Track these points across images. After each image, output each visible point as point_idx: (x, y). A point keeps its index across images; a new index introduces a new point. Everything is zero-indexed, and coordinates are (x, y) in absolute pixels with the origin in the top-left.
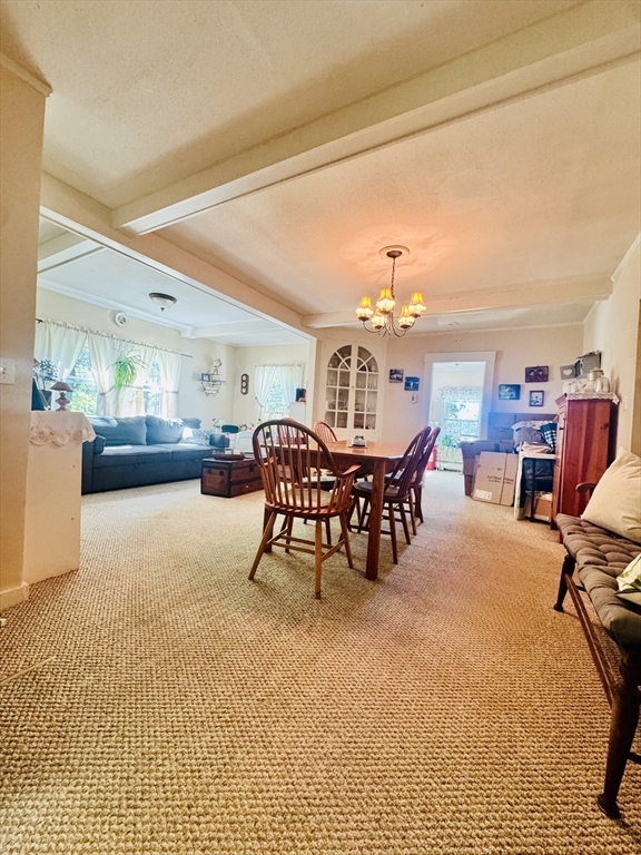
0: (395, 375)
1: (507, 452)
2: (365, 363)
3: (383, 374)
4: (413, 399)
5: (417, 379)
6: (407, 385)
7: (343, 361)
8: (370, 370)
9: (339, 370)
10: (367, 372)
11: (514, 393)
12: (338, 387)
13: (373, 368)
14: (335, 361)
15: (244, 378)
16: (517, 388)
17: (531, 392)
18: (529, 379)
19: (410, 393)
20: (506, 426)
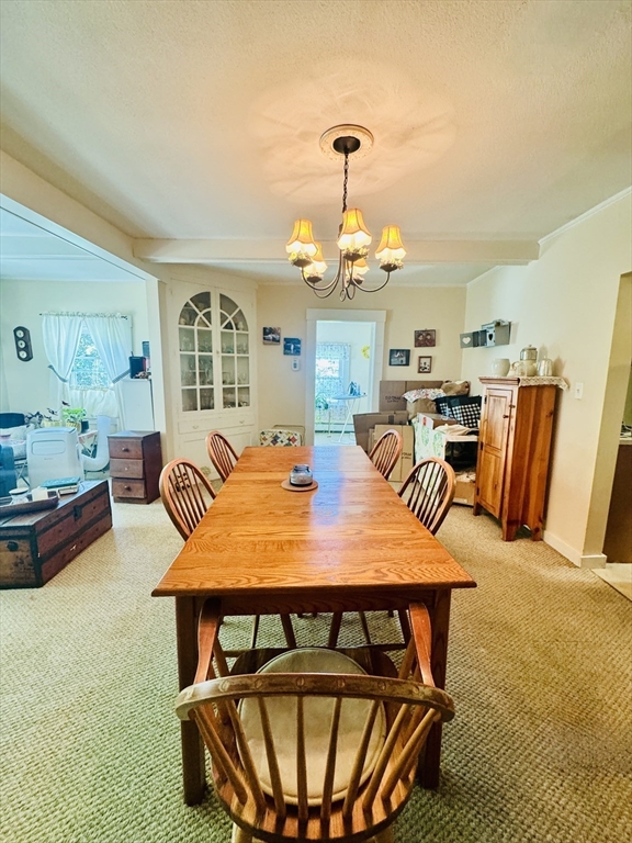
0: (269, 334)
1: (401, 423)
2: (230, 319)
3: (254, 333)
4: (295, 366)
5: (298, 341)
6: (287, 348)
7: (201, 315)
8: (237, 329)
9: (196, 328)
10: (234, 331)
11: (404, 359)
12: (197, 354)
13: (241, 325)
14: (188, 315)
15: (20, 334)
16: (407, 353)
17: (420, 357)
18: (418, 344)
19: (291, 359)
20: (398, 395)
